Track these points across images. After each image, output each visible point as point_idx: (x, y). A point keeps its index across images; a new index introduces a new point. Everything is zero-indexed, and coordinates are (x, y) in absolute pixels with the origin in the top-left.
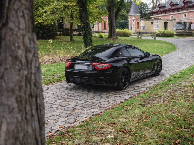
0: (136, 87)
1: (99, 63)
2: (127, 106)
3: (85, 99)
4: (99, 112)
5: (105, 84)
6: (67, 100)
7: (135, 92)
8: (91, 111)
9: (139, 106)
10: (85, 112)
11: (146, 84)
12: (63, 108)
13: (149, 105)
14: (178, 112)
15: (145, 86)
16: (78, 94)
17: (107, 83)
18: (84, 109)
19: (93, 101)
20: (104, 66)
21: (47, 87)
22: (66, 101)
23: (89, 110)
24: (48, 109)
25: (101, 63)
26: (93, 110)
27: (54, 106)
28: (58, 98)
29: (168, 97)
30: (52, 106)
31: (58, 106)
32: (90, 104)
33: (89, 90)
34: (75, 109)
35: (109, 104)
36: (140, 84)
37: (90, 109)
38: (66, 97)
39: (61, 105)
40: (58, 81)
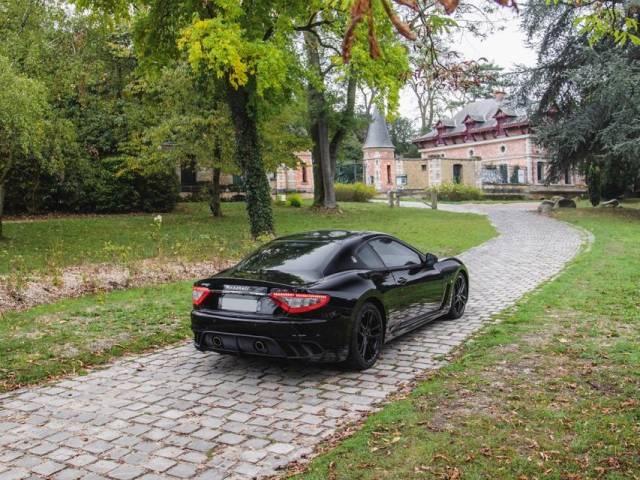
0: (401, 358)
1: (292, 292)
2: (383, 430)
3: (253, 407)
4: (296, 456)
5: (311, 354)
6: (195, 410)
7: (401, 376)
8: (269, 454)
9: (418, 430)
10: (252, 456)
11: (430, 345)
12: (183, 441)
13: (450, 427)
14: (542, 449)
15: (426, 351)
16: (230, 389)
17: (316, 350)
18: (249, 443)
19: (275, 411)
20: (308, 300)
21: (140, 361)
22: (194, 414)
23: (264, 447)
24: (136, 448)
25: (300, 292)
26: (277, 449)
27: (156, 434)
28: (170, 401)
29: (501, 390)
30: (148, 436)
31: (166, 433)
32: (267, 423)
33: (263, 371)
34: (221, 443)
35: (326, 424)
36: (413, 348)
37: (268, 445)
38: (193, 397)
39: (178, 429)
40: (172, 343)
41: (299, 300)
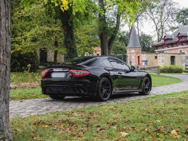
1: (77, 70)
3: (61, 105)
5: (83, 92)
12: (36, 109)
16: (54, 103)
20: (82, 73)
21: (21, 100)
27: (27, 108)
28: (32, 105)
31: (31, 108)
32: (65, 107)
34: (49, 109)
37: (64, 110)
39: (34, 107)
40: (34, 98)
41: (79, 73)
